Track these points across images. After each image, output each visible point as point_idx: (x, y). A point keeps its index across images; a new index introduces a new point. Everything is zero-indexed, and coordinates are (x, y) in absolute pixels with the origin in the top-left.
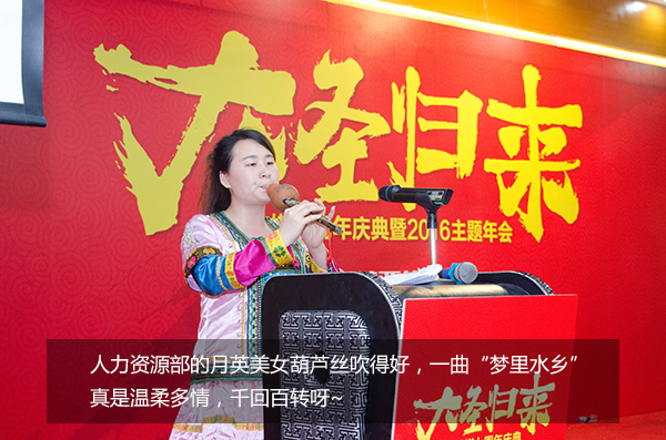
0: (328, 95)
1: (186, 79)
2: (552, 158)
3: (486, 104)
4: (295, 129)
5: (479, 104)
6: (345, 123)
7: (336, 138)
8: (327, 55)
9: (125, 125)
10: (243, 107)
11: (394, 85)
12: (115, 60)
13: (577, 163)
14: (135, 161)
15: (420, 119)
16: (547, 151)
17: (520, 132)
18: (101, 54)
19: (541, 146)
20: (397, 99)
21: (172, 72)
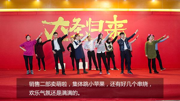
0: (75, 23)
1: (53, 23)
2: (120, 28)
3: (105, 22)
4: (69, 28)
5: (103, 22)
6: (78, 26)
7: (76, 28)
8: (75, 18)
9: (45, 29)
10: (61, 26)
11: (87, 21)
12: (44, 22)
13: (126, 29)
14: (47, 33)
15: (91, 25)
16: (119, 27)
17: (113, 25)
18: (42, 22)
19: (117, 27)
20: (87, 22)
21: (52, 23)
